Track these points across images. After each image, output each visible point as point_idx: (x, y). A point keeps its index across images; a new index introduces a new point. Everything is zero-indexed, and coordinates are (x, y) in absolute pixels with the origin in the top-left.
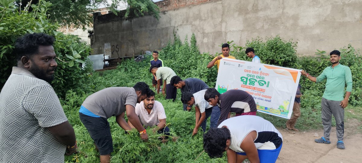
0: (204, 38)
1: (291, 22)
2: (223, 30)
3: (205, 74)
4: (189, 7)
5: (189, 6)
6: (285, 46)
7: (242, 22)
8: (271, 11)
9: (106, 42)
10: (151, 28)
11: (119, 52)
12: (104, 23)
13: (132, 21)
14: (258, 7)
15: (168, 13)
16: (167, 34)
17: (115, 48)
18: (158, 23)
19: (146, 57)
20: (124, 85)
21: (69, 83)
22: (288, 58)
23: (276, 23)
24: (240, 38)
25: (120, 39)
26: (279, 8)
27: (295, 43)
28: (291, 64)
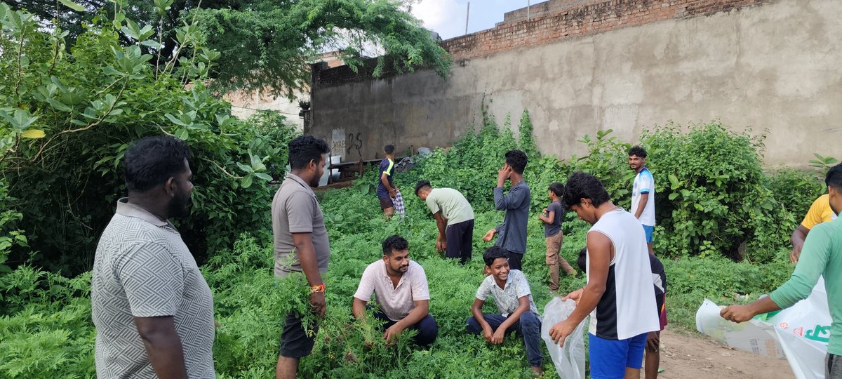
0: (550, 121)
1: (758, 86)
2: (596, 101)
3: (544, 205)
4: (519, 50)
5: (518, 48)
6: (732, 144)
7: (641, 85)
8: (711, 61)
9: (335, 126)
10: (433, 97)
11: (363, 150)
12: (333, 85)
13: (393, 81)
14: (678, 52)
15: (471, 64)
16: (467, 111)
17: (354, 139)
18: (449, 86)
19: (417, 161)
20: (361, 223)
21: (245, 217)
22: (739, 173)
23: (721, 90)
24: (636, 121)
25: (365, 122)
26: (729, 52)
27: (759, 138)
28: (747, 186)
